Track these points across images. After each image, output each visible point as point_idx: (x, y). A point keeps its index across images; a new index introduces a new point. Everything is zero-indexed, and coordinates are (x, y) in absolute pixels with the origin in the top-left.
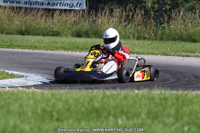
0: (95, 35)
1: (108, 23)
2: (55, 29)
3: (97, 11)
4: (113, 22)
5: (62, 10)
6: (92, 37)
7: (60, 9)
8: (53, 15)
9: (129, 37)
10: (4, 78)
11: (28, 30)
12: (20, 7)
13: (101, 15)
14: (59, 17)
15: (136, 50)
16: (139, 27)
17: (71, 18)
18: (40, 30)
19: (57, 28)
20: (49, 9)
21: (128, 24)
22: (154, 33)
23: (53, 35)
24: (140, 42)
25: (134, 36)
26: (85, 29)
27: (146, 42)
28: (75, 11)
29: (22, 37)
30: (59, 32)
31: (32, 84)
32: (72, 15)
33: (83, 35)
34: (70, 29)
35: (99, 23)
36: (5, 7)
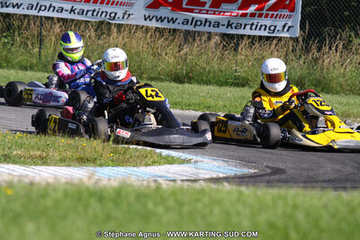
1: (342, 65)
2: (241, 73)
3: (322, 41)
4: (351, 63)
5: (254, 36)
7: (249, 36)
8: (237, 45)
10: (154, 163)
12: (174, 30)
13: (330, 48)
14: (249, 52)
18: (212, 75)
19: (244, 71)
20: (229, 34)
23: (237, 85)
26: (298, 75)
28: (280, 39)
29: (180, 86)
30: (248, 80)
31: (208, 176)
32: (273, 46)
35: (325, 64)
36: (147, 30)
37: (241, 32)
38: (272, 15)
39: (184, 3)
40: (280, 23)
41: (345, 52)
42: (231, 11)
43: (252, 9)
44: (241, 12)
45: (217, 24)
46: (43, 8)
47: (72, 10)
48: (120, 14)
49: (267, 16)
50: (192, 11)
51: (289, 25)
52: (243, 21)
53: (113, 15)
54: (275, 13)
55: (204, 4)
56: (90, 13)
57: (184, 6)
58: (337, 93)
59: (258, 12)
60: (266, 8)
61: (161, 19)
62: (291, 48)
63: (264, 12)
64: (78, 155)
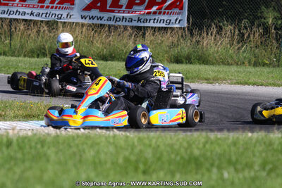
0: (199, 60)
1: (216, 45)
3: (201, 29)
4: (222, 43)
5: (156, 27)
6: (195, 63)
7: (152, 27)
8: (144, 34)
9: (244, 63)
11: (112, 54)
12: (101, 25)
13: (207, 34)
14: (152, 38)
15: (253, 79)
16: (257, 51)
17: (168, 39)
20: (138, 27)
21: (242, 46)
22: (275, 57)
24: (258, 69)
25: (249, 62)
26: (187, 53)
27: (266, 70)
28: (172, 29)
29: (104, 63)
32: (169, 34)
33: (184, 60)
34: (167, 52)
35: (205, 45)
36: (83, 25)
37: (147, 24)
38: (168, 12)
39: (108, 6)
40: (173, 18)
41: (218, 36)
42: (140, 11)
43: (154, 9)
44: (147, 11)
45: (131, 20)
46: (12, 13)
47: (32, 14)
48: (65, 15)
49: (164, 13)
50: (113, 11)
51: (179, 19)
52: (148, 17)
53: (60, 16)
54: (170, 11)
55: (121, 6)
56: (44, 15)
57: (108, 8)
58: (213, 64)
59: (158, 11)
60: (164, 8)
61: (93, 18)
62: (180, 35)
63: (163, 10)
64: (27, 113)
